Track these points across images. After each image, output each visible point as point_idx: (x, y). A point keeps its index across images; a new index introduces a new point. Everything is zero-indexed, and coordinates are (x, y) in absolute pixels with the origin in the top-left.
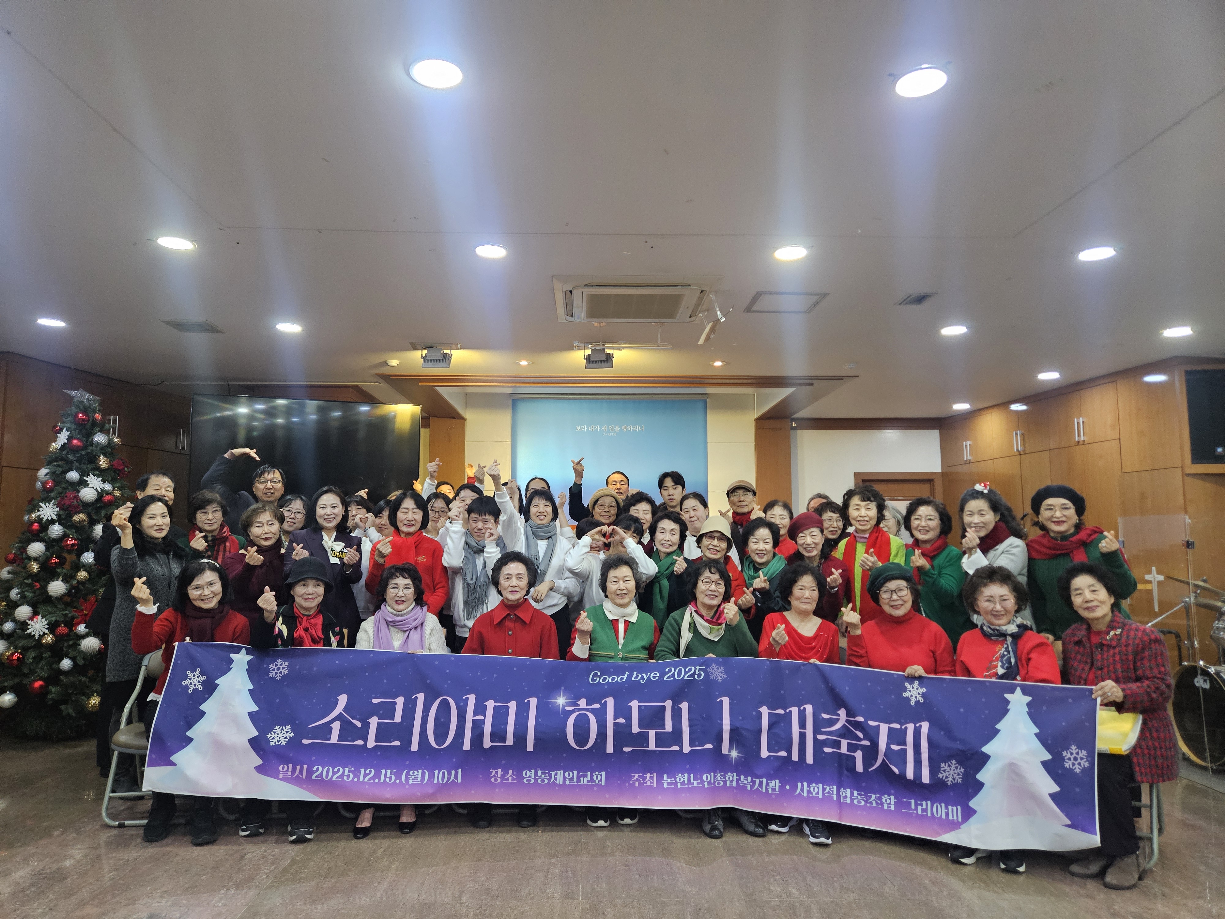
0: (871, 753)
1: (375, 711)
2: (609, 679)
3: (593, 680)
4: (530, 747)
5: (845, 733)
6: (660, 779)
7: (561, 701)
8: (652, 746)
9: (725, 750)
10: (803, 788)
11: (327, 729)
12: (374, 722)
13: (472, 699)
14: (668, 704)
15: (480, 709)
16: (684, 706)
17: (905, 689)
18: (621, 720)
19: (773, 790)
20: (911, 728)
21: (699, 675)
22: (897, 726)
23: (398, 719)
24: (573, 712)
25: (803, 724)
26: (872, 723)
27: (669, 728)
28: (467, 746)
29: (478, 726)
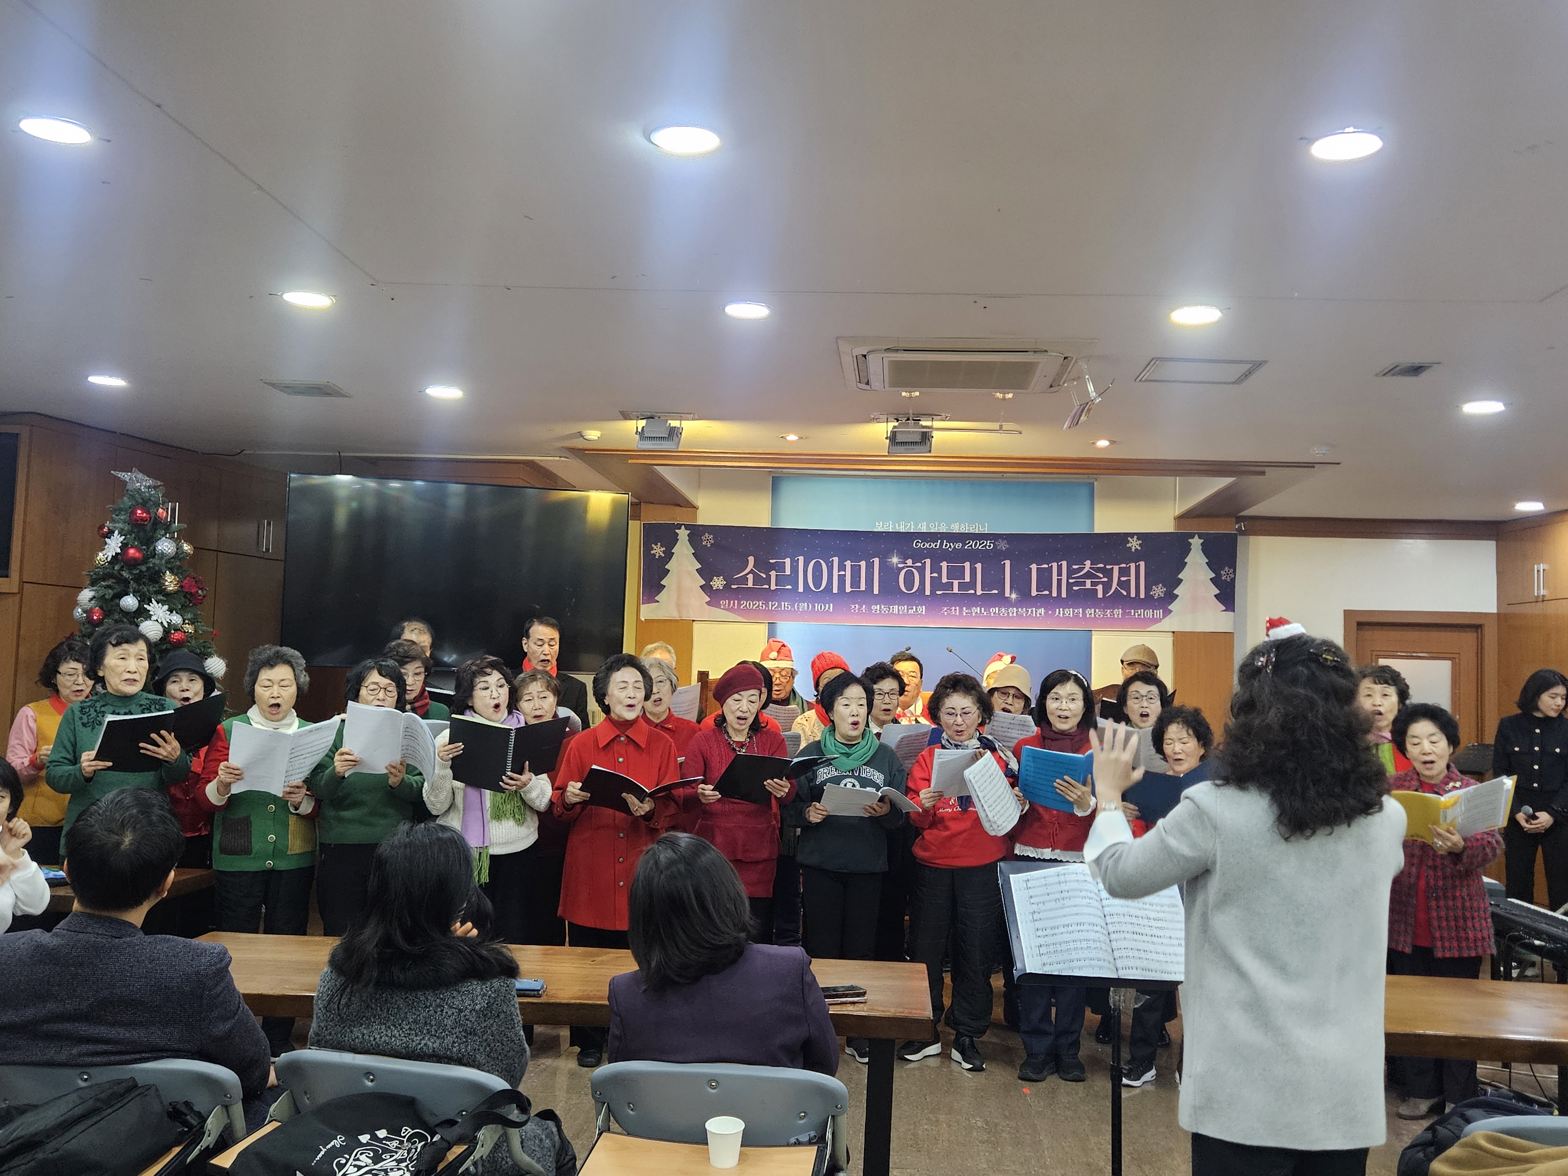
0: (1107, 586)
1: (773, 567)
2: (927, 545)
3: (916, 545)
4: (876, 591)
5: (1088, 575)
6: (961, 611)
7: (895, 560)
8: (956, 590)
9: (1007, 594)
10: (1060, 612)
11: (745, 579)
12: (773, 574)
13: (836, 560)
14: (967, 565)
15: (842, 567)
16: (979, 566)
17: (1128, 542)
18: (936, 575)
19: (1040, 614)
20: (1133, 565)
21: (990, 546)
22: (1124, 565)
23: (788, 572)
24: (903, 568)
25: (1060, 573)
26: (1108, 567)
27: (967, 579)
28: (835, 591)
29: (842, 579)
